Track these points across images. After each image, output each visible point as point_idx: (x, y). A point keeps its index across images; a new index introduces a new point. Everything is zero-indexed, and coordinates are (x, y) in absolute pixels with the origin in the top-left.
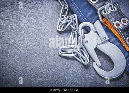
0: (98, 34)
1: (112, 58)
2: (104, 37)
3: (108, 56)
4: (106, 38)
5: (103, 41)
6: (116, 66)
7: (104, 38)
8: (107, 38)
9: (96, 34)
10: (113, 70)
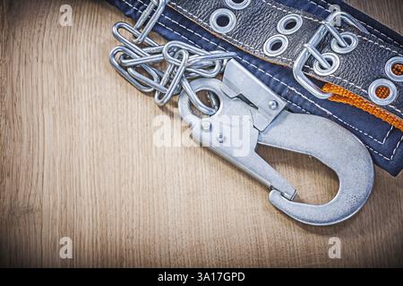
0: (249, 102)
1: (322, 157)
2: (271, 103)
3: (307, 156)
4: (277, 104)
5: (270, 115)
6: (344, 175)
7: (270, 107)
8: (283, 104)
9: (241, 104)
10: (342, 193)
